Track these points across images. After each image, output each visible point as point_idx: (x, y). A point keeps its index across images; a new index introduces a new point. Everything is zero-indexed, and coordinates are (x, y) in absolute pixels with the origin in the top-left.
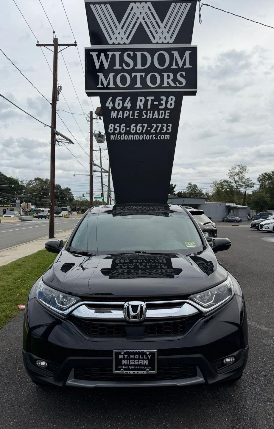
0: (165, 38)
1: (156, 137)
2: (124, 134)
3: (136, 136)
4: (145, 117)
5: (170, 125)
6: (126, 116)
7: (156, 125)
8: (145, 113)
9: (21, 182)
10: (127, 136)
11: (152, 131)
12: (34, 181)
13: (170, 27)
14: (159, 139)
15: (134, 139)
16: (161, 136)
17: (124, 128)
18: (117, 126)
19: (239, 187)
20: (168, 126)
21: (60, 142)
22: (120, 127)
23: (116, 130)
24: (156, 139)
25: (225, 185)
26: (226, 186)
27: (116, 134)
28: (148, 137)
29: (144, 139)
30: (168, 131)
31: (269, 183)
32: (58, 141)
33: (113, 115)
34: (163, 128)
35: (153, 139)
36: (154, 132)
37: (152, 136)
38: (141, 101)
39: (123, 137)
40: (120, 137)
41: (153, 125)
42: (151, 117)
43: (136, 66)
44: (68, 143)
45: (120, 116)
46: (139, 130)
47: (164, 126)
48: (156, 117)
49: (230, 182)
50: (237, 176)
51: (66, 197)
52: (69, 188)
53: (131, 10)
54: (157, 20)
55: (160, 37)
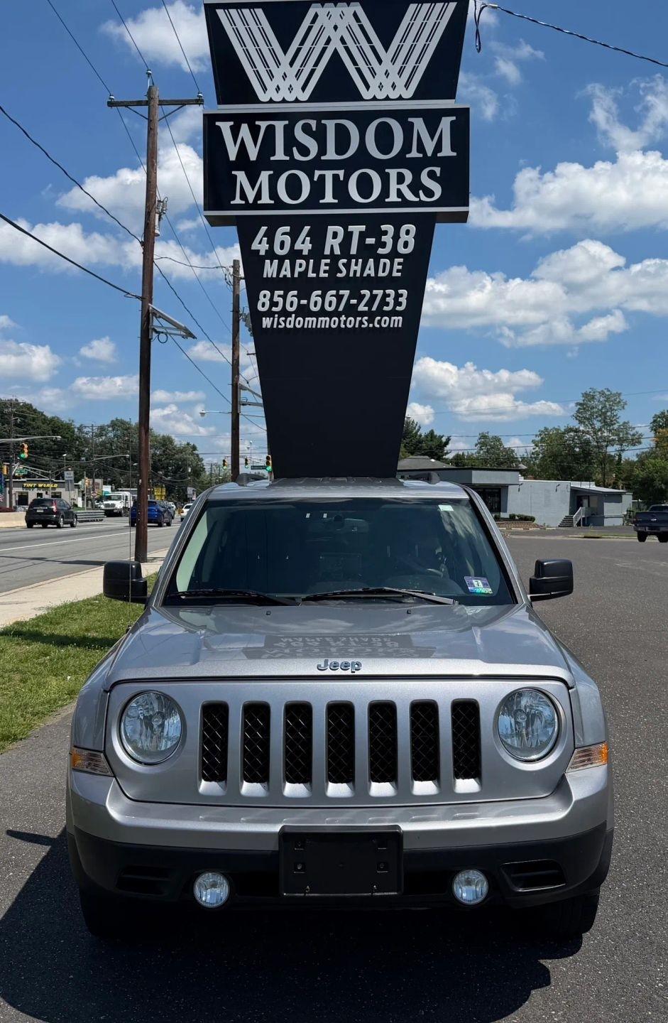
0: (394, 86)
1: (371, 321)
2: (293, 315)
3: (323, 319)
4: (344, 274)
5: (404, 292)
6: (299, 273)
7: (371, 292)
8: (344, 264)
9: (80, 429)
10: (301, 319)
11: (361, 308)
12: (109, 426)
13: (406, 61)
14: (378, 326)
15: (319, 326)
16: (381, 319)
17: (295, 300)
18: (279, 296)
19: (603, 444)
20: (398, 296)
21: (162, 333)
22: (284, 297)
23: (276, 304)
24: (371, 325)
25: (569, 440)
26: (573, 441)
27: (276, 315)
28: (351, 322)
29: (343, 326)
30: (398, 308)
32: (157, 332)
33: (270, 270)
34: (388, 299)
35: (363, 326)
36: (366, 309)
37: (360, 318)
38: (335, 235)
39: (292, 323)
40: (285, 322)
41: (363, 292)
42: (358, 275)
43: (325, 154)
44: (180, 335)
45: (286, 272)
46: (330, 305)
47: (389, 296)
48: (370, 275)
49: (582, 432)
50: (599, 418)
51: (185, 465)
52: (193, 446)
53: (314, 21)
54: (374, 44)
55: (381, 84)
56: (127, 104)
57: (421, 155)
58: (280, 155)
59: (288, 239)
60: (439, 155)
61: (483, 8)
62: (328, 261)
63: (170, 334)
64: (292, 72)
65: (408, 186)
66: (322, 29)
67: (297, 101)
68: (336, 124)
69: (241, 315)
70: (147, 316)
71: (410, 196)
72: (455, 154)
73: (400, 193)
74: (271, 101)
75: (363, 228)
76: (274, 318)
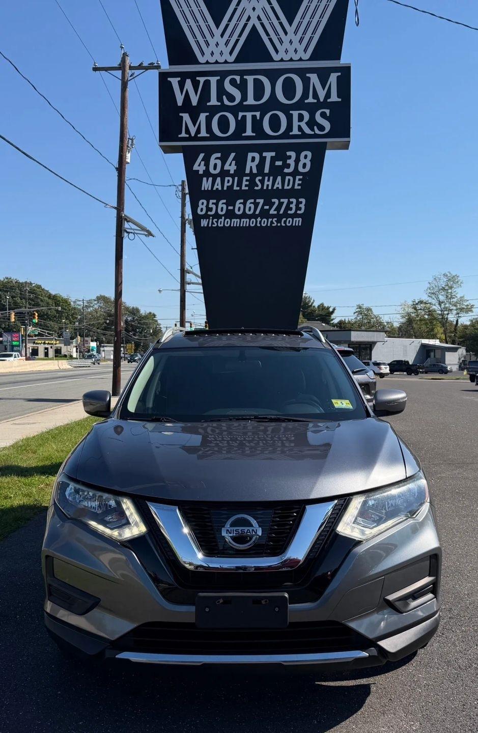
0: (296, 51)
1: (279, 221)
2: (223, 218)
3: (245, 220)
4: (259, 187)
5: (303, 200)
6: (227, 186)
7: (279, 201)
8: (259, 180)
9: (75, 302)
10: (229, 220)
11: (272, 212)
12: (95, 300)
13: (305, 33)
14: (283, 225)
15: (241, 225)
16: (286, 220)
17: (225, 207)
18: (213, 203)
19: (446, 312)
20: (298, 203)
21: (131, 233)
22: (217, 204)
23: (211, 209)
24: (279, 225)
25: (421, 309)
26: (423, 310)
27: (211, 218)
28: (265, 222)
29: (258, 225)
30: (299, 212)
32: (128, 233)
33: (206, 184)
34: (291, 206)
35: (273, 225)
36: (276, 212)
37: (271, 219)
38: (253, 159)
39: (221, 223)
40: (217, 222)
41: (273, 200)
42: (270, 188)
43: (246, 100)
44: (144, 234)
45: (218, 186)
46: (250, 210)
47: (292, 203)
48: (278, 188)
49: (430, 303)
50: (442, 294)
51: (148, 328)
52: (154, 314)
53: (238, 4)
54: (282, 21)
55: (286, 49)
56: (106, 69)
57: (316, 101)
58: (214, 101)
59: (219, 162)
60: (328, 100)
62: (248, 178)
63: (137, 234)
64: (222, 41)
65: (306, 123)
66: (244, 10)
67: (226, 62)
68: (254, 79)
69: (187, 219)
70: (121, 220)
71: (307, 130)
72: (340, 100)
73: (300, 128)
74: (207, 63)
75: (273, 154)
76: (209, 219)
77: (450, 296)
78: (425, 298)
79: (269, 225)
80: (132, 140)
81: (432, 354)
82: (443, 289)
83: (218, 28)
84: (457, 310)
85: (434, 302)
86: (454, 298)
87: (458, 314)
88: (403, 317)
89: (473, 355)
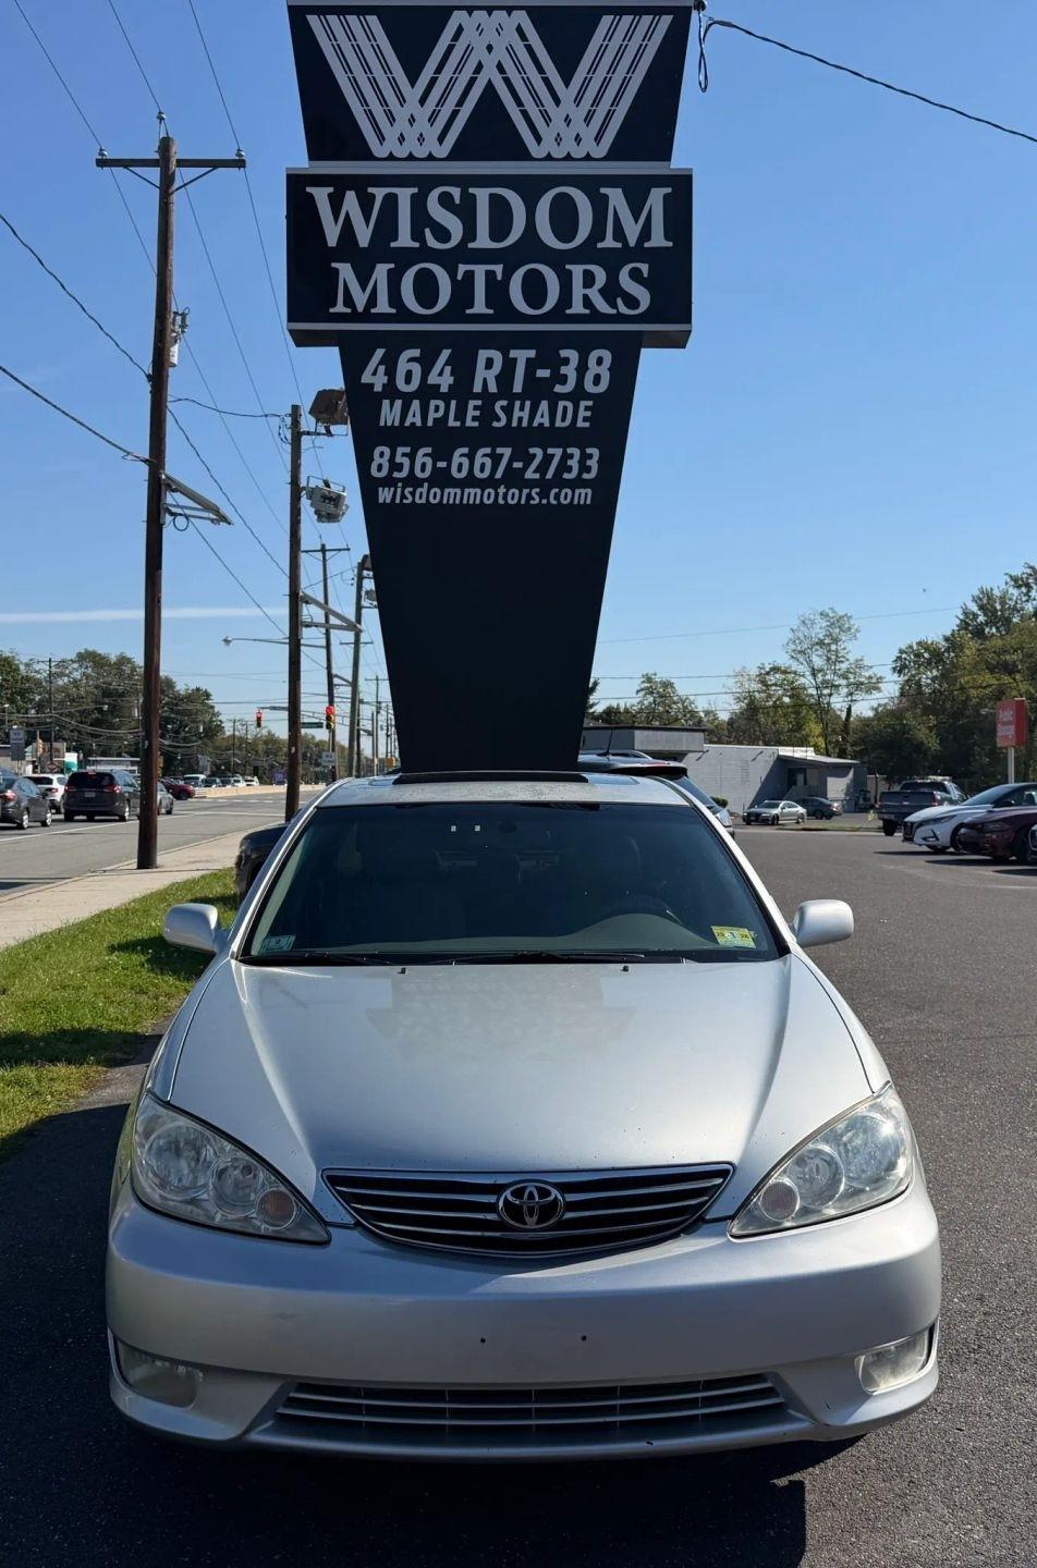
0: (578, 139)
1: (544, 494)
2: (426, 485)
3: (472, 491)
4: (503, 423)
5: (595, 452)
6: (435, 419)
7: (545, 451)
8: (502, 408)
9: (27, 665)
10: (438, 491)
11: (530, 474)
12: (73, 661)
13: (596, 101)
14: (553, 502)
15: (465, 502)
16: (560, 491)
17: (429, 461)
18: (404, 455)
19: (826, 692)
20: (585, 457)
21: (180, 515)
22: (412, 457)
23: (399, 467)
24: (545, 501)
25: (775, 685)
26: (781, 686)
27: (400, 484)
28: (514, 497)
29: (501, 501)
30: (586, 476)
31: (934, 679)
32: (172, 514)
33: (389, 414)
34: (570, 462)
35: (532, 502)
36: (537, 476)
37: (528, 491)
38: (489, 363)
39: (422, 496)
40: (413, 494)
41: (532, 451)
42: (525, 424)
43: (474, 239)
44: (209, 519)
45: (414, 418)
46: (482, 470)
47: (571, 456)
48: (543, 424)
49: (795, 673)
50: (819, 653)
51: (193, 722)
52: (206, 691)
53: (456, 37)
54: (549, 75)
55: (558, 135)
56: (126, 164)
57: (619, 245)
58: (405, 239)
59: (417, 369)
60: (647, 245)
61: (710, 25)
62: (479, 403)
63: (192, 516)
64: (423, 114)
65: (600, 291)
66: (469, 50)
67: (431, 157)
68: (491, 195)
69: (304, 488)
70: (158, 487)
71: (602, 306)
72: (670, 244)
73: (587, 302)
74: (391, 157)
75: (532, 353)
76: (396, 488)
77: (833, 657)
78: (783, 660)
79: (523, 502)
80: (184, 316)
81: (800, 778)
82: (821, 643)
83: (413, 85)
84: (848, 686)
85: (803, 668)
86: (842, 662)
87: (851, 694)
88: (739, 700)
89: (884, 779)
